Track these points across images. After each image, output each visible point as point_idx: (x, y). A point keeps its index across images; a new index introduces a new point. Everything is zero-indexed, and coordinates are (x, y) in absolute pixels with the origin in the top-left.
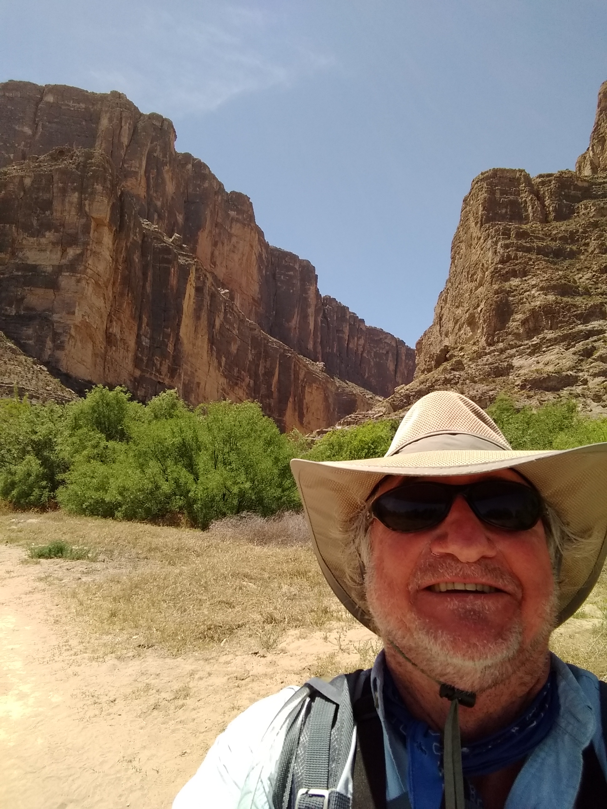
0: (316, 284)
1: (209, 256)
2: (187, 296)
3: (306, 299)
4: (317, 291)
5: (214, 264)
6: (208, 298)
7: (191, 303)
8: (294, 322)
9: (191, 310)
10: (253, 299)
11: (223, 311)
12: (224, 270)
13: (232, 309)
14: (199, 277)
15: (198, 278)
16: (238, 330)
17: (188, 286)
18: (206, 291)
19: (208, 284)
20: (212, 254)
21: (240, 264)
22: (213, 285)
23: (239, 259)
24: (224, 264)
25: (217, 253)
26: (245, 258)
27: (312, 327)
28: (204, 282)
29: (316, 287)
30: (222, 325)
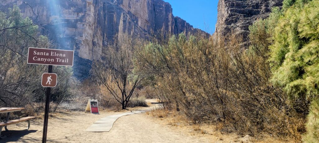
0: (172, 12)
2: (120, 24)
3: (168, 19)
4: (172, 15)
6: (128, 24)
7: (122, 27)
8: (163, 29)
9: (122, 29)
10: (146, 20)
11: (134, 28)
12: (134, 9)
13: (137, 27)
15: (124, 17)
16: (140, 35)
17: (121, 21)
18: (127, 22)
19: (128, 18)
20: (129, 3)
21: (140, 7)
22: (129, 19)
23: (140, 5)
24: (134, 7)
25: (131, 3)
26: (142, 4)
27: (170, 30)
28: (126, 18)
29: (172, 13)
30: (133, 34)
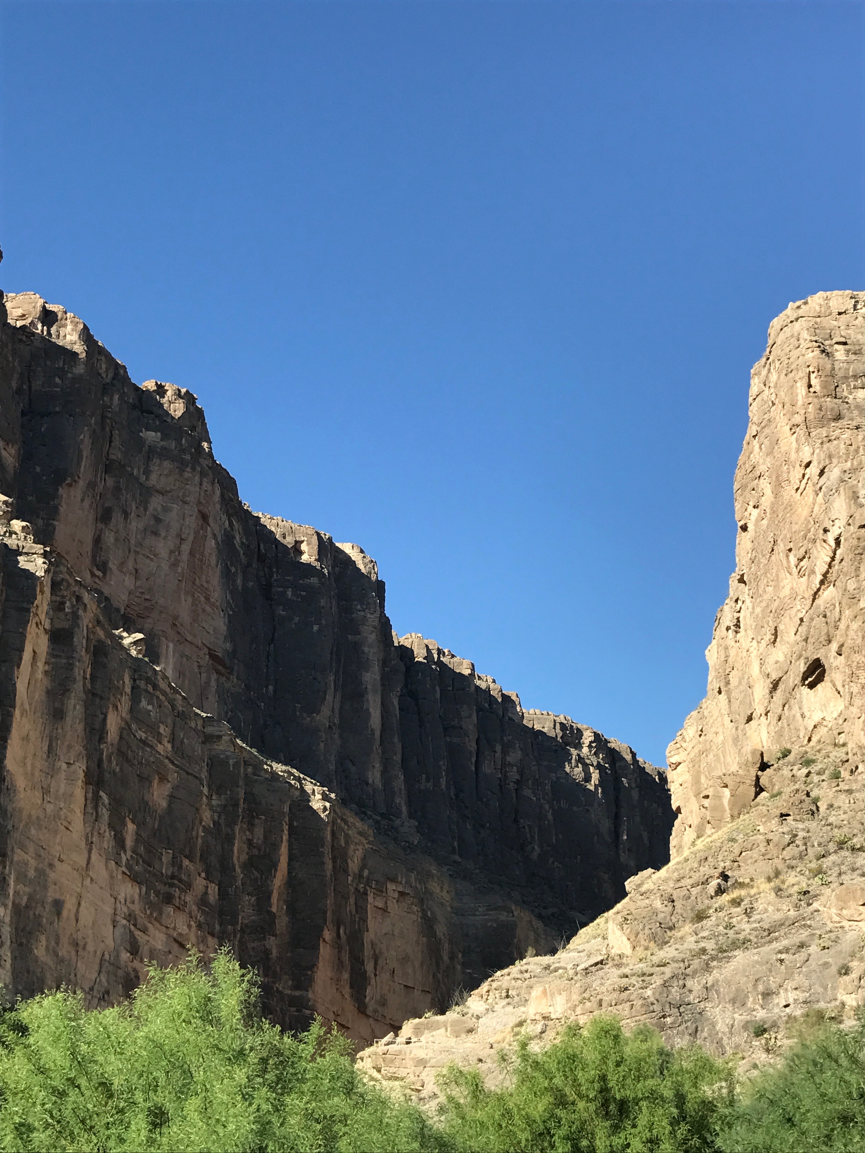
0: (382, 606)
1: (88, 548)
2: (27, 656)
3: (356, 647)
4: (385, 626)
5: (103, 567)
6: (87, 659)
7: (40, 675)
8: (326, 711)
9: (39, 695)
10: (212, 656)
11: (128, 690)
12: (129, 582)
13: (155, 687)
14: (63, 603)
15: (57, 607)
16: (172, 741)
17: (32, 630)
18: (80, 641)
19: (86, 619)
20: (97, 541)
21: (175, 565)
22: (99, 622)
23: (172, 552)
24: (130, 564)
25: (109, 538)
26: (186, 548)
27: (375, 720)
28: (75, 616)
29: (383, 615)
30: (125, 731)
